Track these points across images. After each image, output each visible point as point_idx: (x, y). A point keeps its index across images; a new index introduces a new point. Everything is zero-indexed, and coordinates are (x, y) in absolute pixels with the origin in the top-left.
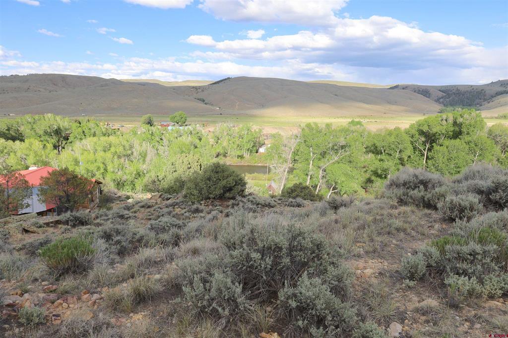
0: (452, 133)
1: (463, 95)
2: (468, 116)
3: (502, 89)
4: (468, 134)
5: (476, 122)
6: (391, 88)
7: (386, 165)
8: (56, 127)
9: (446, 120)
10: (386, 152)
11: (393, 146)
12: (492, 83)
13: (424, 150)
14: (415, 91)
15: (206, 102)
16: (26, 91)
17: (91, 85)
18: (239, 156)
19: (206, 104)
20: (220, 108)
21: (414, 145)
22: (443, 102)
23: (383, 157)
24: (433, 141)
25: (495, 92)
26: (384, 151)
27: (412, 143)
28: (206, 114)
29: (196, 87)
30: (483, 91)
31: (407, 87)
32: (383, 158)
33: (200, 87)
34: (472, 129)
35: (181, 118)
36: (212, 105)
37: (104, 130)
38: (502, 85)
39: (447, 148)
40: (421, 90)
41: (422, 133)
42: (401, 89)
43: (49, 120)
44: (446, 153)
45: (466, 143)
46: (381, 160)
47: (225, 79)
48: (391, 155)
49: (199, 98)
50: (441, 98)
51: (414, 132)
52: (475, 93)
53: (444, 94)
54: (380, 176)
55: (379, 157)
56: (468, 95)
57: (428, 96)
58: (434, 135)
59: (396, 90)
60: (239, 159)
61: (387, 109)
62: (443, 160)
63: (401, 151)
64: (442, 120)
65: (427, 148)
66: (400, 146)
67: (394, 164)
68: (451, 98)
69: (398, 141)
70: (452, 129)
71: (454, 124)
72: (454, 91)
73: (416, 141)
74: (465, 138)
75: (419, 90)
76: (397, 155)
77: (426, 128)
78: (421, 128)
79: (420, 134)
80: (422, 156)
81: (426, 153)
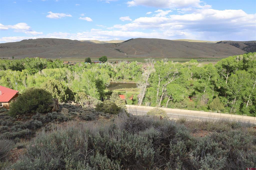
0: (242, 67)
2: (252, 56)
4: (252, 67)
6: (218, 43)
7: (202, 85)
8: (39, 64)
9: (239, 59)
10: (203, 77)
11: (206, 74)
14: (231, 44)
15: (120, 51)
16: (35, 47)
17: (65, 43)
18: (130, 79)
19: (120, 52)
20: (127, 54)
21: (220, 73)
22: (246, 50)
24: (232, 71)
26: (202, 76)
28: (120, 57)
29: (116, 43)
31: (226, 42)
32: (201, 80)
33: (117, 44)
35: (105, 59)
36: (123, 52)
37: (62, 65)
39: (237, 75)
40: (234, 43)
42: (223, 43)
43: (37, 60)
44: (237, 79)
45: (249, 72)
46: (200, 82)
47: (131, 39)
48: (205, 79)
49: (117, 49)
53: (247, 46)
54: (199, 91)
55: (199, 80)
57: (238, 47)
58: (231, 68)
59: (220, 44)
60: (130, 80)
61: (215, 54)
62: (235, 82)
63: (211, 77)
64: (237, 59)
65: (228, 75)
66: (210, 74)
67: (207, 84)
68: (251, 48)
69: (209, 71)
70: (242, 64)
71: (244, 61)
72: (253, 44)
73: (221, 71)
74: (249, 70)
75: (233, 44)
76: (209, 79)
77: (226, 64)
78: (223, 64)
79: (223, 67)
80: (225, 80)
81: (227, 78)
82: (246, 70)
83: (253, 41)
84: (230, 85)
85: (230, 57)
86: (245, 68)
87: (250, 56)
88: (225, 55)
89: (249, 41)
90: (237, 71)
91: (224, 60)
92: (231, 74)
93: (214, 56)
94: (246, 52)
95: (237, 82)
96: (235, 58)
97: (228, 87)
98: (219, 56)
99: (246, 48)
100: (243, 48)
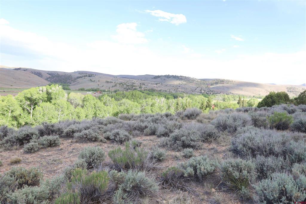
0: (46, 99)
1: (61, 77)
2: (54, 88)
3: (80, 75)
5: (59, 92)
6: (16, 69)
9: (42, 91)
11: (6, 108)
12: (75, 72)
13: (30, 110)
14: (32, 73)
21: (23, 107)
22: (50, 81)
24: (36, 104)
25: (77, 77)
27: (21, 106)
30: (71, 76)
31: (26, 70)
34: (57, 96)
38: (79, 73)
39: (42, 108)
41: (28, 99)
42: (23, 70)
44: (42, 111)
45: (53, 104)
50: (48, 78)
51: (21, 98)
52: (67, 76)
53: (51, 76)
56: (64, 77)
57: (41, 76)
58: (35, 100)
59: (19, 71)
61: (13, 83)
62: (40, 115)
63: (12, 111)
64: (40, 90)
65: (32, 109)
66: (11, 108)
67: (8, 121)
68: (54, 79)
69: (9, 105)
70: (46, 96)
71: (48, 93)
72: (56, 75)
73: (24, 104)
74: (53, 101)
75: (35, 73)
76: (10, 114)
77: (29, 96)
78: (26, 96)
79: (26, 100)
80: (29, 114)
81: (31, 112)
82: (51, 102)
83: (56, 72)
84: (36, 119)
85: (33, 88)
86: (49, 100)
88: (27, 85)
89: (52, 71)
90: (41, 104)
91: (26, 91)
92: (35, 108)
93: (12, 86)
94: (49, 83)
95: (43, 115)
96: (38, 90)
97: (33, 121)
98: (20, 87)
99: (49, 78)
100: (46, 78)
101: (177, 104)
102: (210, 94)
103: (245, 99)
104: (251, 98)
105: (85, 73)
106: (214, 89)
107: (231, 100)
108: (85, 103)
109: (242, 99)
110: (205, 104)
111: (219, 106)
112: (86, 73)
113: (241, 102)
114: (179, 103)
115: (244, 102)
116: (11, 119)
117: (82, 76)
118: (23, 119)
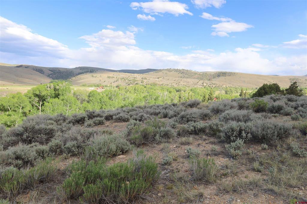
0: (54, 95)
1: (62, 73)
3: (81, 71)
4: (62, 95)
5: (66, 88)
7: (13, 118)
9: (50, 87)
10: (12, 109)
11: (17, 105)
12: (76, 68)
13: (39, 106)
14: (34, 70)
21: (32, 103)
23: (10, 112)
24: (44, 100)
25: (78, 73)
26: (11, 109)
27: (30, 102)
30: (72, 72)
31: (28, 67)
32: (10, 114)
34: (64, 92)
38: (81, 69)
39: (51, 103)
40: (38, 69)
41: (36, 95)
42: (24, 68)
44: (51, 107)
45: (61, 100)
48: (16, 111)
50: (50, 75)
51: (31, 95)
52: (69, 73)
53: (52, 72)
55: (7, 113)
56: (65, 73)
57: (42, 73)
58: (44, 96)
61: (16, 80)
62: (50, 111)
63: (23, 108)
66: (21, 105)
67: (19, 117)
68: (56, 75)
69: (20, 101)
70: (54, 92)
71: (55, 89)
72: (57, 71)
73: (33, 101)
74: (61, 97)
75: (36, 70)
76: (21, 111)
77: (38, 93)
78: (35, 92)
79: (35, 96)
80: (38, 110)
81: (40, 108)
82: (58, 98)
83: (58, 68)
86: (57, 96)
87: (60, 84)
90: (49, 99)
92: (44, 103)
93: (14, 83)
95: (53, 110)
98: (23, 84)
100: (48, 74)
101: (180, 98)
102: (212, 86)
103: (247, 91)
104: (253, 90)
105: (86, 69)
106: (216, 82)
107: (233, 92)
108: (91, 98)
109: (244, 92)
110: (207, 97)
111: (221, 98)
112: (88, 69)
113: (243, 94)
114: (181, 96)
115: (246, 94)
116: (22, 115)
117: (84, 71)
118: (33, 115)
